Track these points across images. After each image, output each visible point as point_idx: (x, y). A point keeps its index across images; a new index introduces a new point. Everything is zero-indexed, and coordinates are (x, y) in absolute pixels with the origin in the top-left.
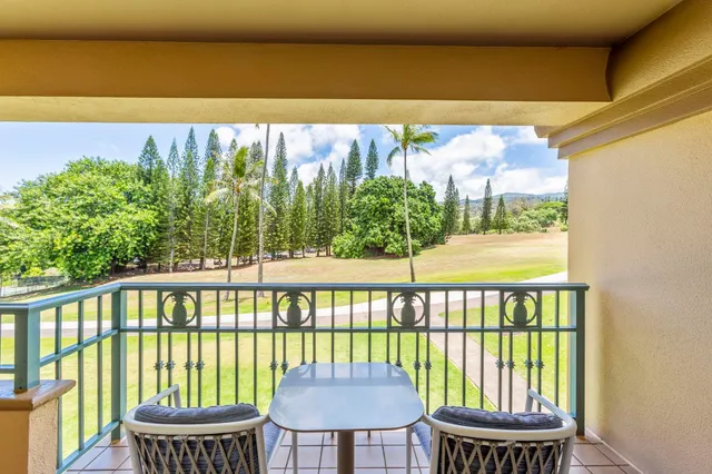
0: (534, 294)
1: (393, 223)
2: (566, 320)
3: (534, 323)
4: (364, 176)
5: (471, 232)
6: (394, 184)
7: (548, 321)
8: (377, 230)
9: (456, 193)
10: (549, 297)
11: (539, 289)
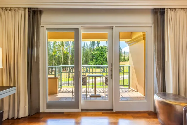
0: (123, 67)
1: (104, 58)
2: (128, 71)
3: (123, 71)
4: (96, 46)
5: (126, 61)
6: (104, 48)
7: (125, 71)
8: (100, 60)
9: (121, 50)
10: (125, 67)
11: (123, 66)
